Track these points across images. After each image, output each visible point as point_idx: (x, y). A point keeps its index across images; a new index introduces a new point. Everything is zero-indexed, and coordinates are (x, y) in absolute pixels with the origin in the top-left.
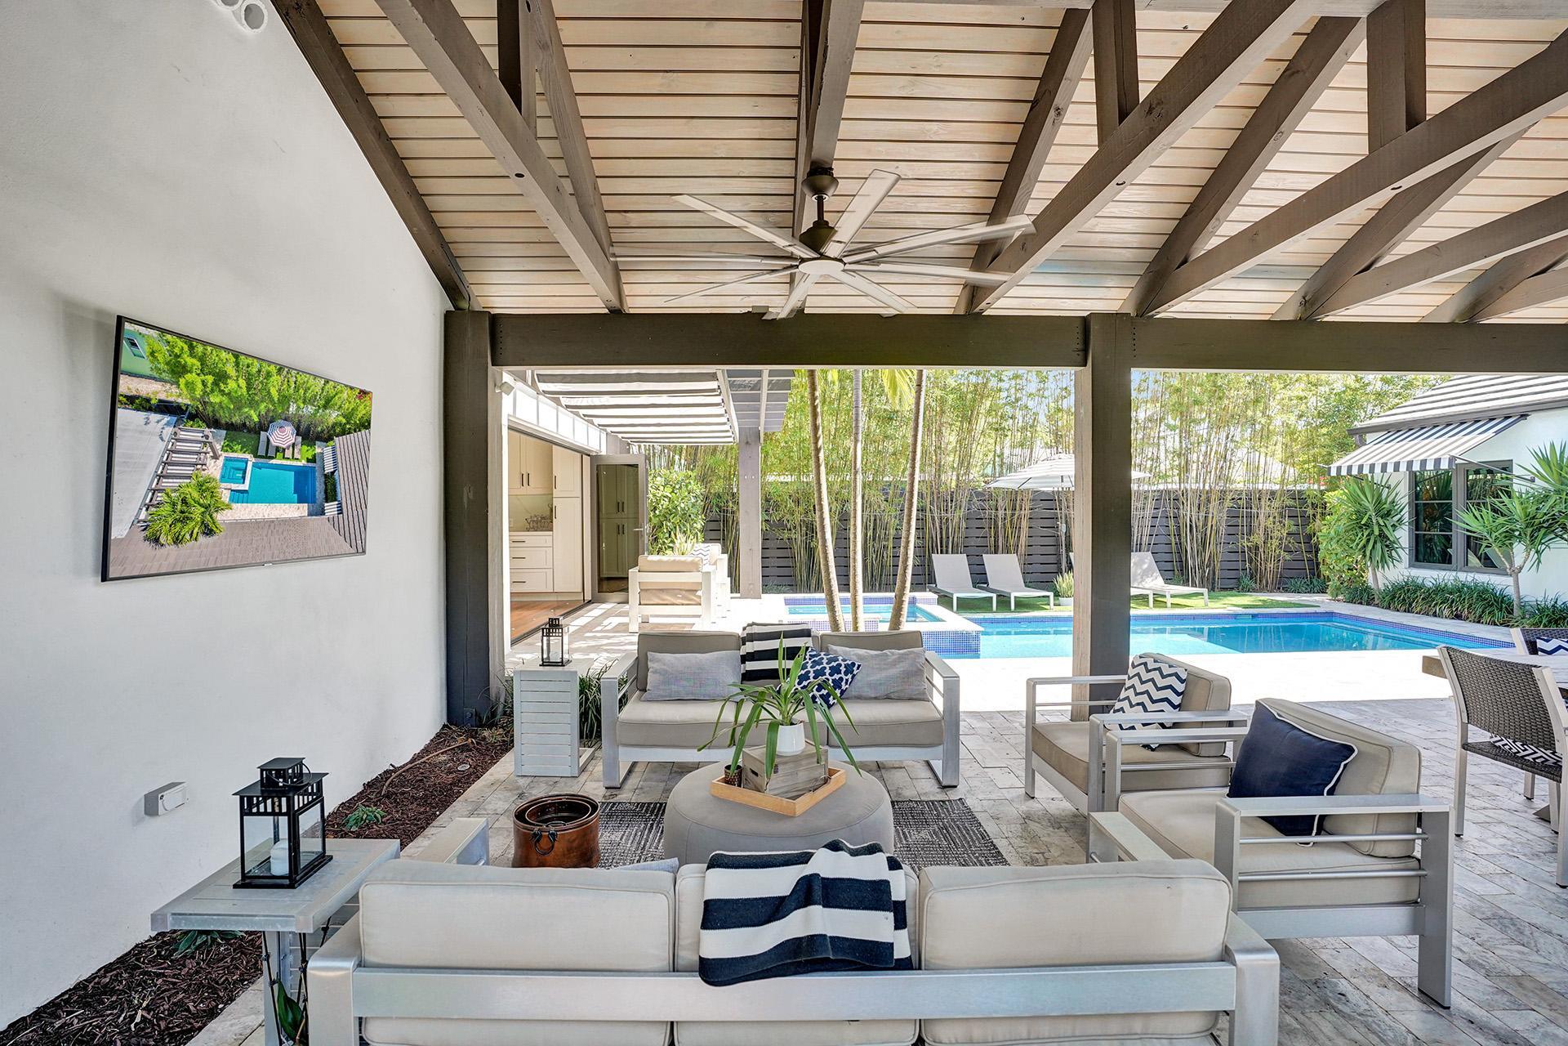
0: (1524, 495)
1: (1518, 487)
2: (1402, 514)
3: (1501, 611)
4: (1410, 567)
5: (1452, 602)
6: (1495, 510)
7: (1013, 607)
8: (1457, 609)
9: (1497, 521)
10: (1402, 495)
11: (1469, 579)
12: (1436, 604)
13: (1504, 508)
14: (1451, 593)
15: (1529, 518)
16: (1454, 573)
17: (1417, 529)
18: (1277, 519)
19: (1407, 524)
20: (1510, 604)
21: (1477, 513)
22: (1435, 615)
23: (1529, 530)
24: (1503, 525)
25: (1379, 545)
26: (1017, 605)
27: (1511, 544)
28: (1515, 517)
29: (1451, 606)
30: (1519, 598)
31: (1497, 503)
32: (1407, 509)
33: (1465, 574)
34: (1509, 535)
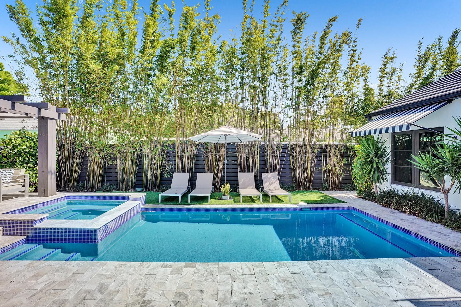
0: (451, 147)
1: (447, 141)
2: (388, 156)
3: (437, 214)
4: (392, 183)
5: (411, 206)
6: (434, 155)
7: (189, 201)
8: (413, 210)
9: (435, 162)
10: (388, 146)
11: (420, 193)
12: (402, 206)
13: (439, 154)
14: (410, 201)
15: (454, 160)
16: (412, 188)
17: (395, 164)
18: (339, 158)
19: (391, 161)
20: (443, 211)
21: (423, 157)
22: (402, 211)
23: (454, 168)
24: (438, 165)
25: (376, 172)
26: (191, 200)
27: (443, 176)
28: (446, 160)
29: (410, 208)
30: (448, 207)
31: (435, 151)
32: (391, 154)
33: (418, 189)
34: (442, 171)
